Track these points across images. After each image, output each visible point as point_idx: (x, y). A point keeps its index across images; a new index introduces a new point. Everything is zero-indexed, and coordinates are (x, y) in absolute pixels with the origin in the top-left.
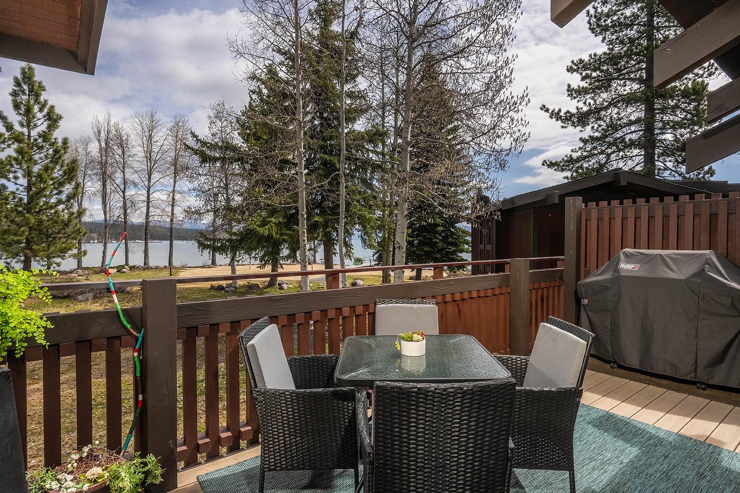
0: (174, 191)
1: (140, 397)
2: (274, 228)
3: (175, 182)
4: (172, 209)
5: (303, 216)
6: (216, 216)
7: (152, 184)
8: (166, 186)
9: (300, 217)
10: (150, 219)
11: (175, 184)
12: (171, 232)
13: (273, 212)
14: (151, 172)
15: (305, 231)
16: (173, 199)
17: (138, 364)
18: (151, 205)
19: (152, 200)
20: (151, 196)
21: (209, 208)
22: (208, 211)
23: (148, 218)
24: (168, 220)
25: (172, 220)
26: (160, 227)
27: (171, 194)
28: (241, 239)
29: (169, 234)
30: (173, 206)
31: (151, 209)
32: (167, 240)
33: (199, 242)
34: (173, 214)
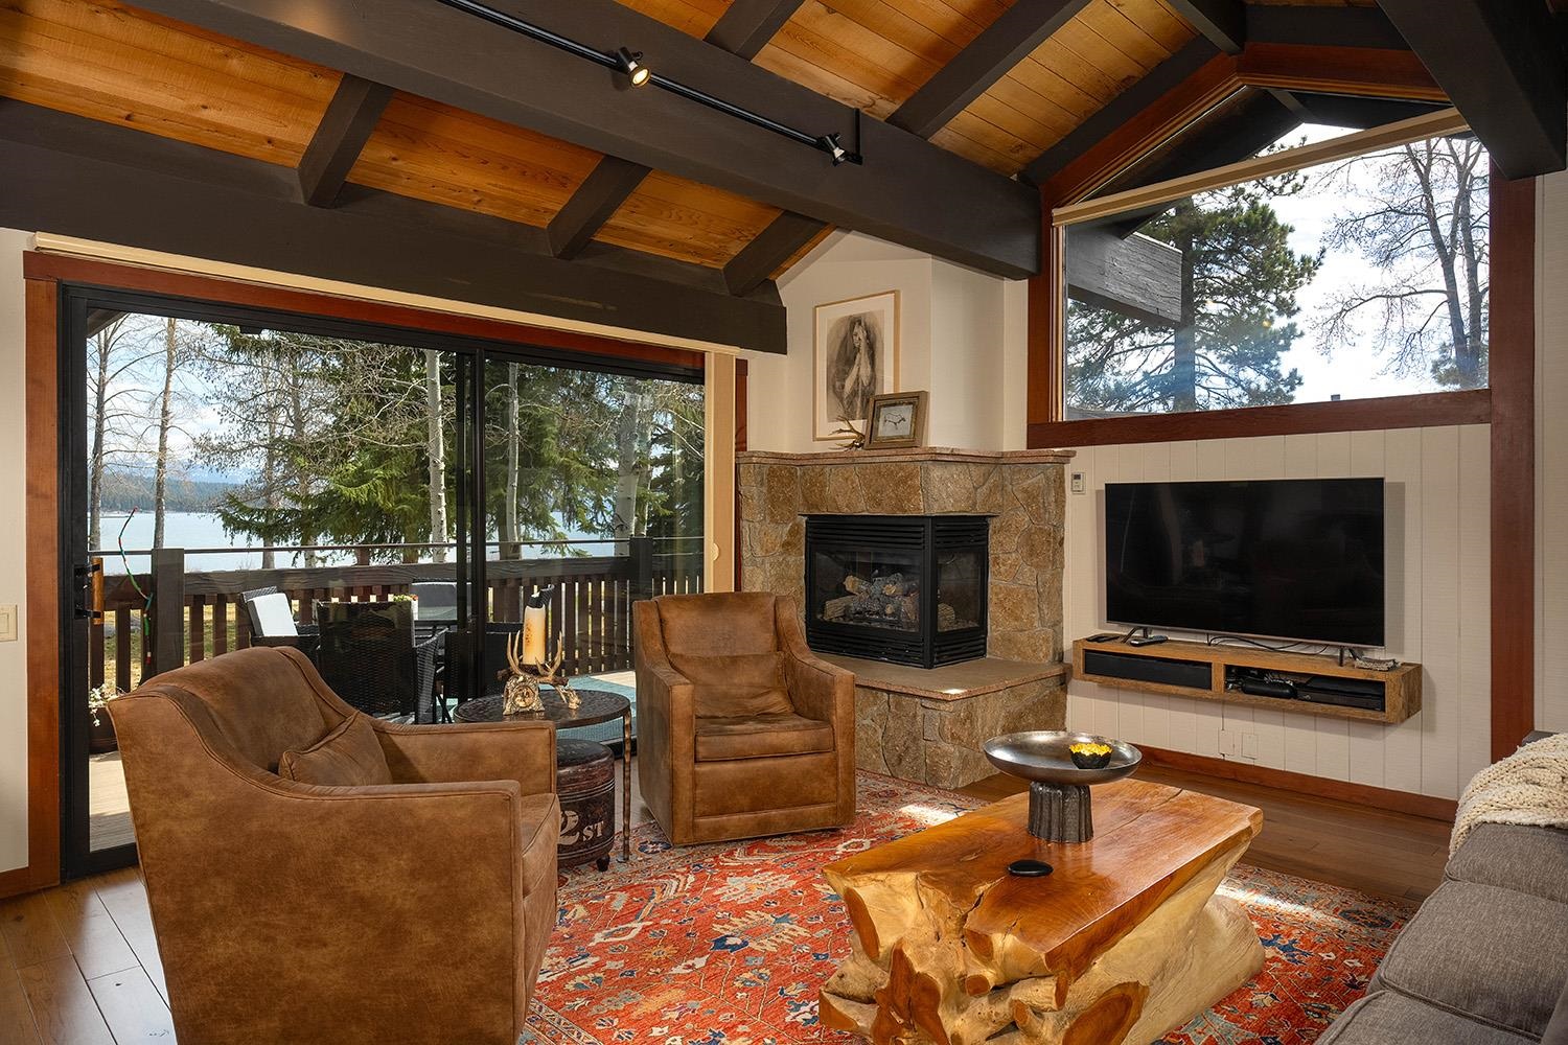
0: (166, 391)
1: (149, 655)
2: (382, 489)
3: (169, 371)
4: (162, 436)
5: (436, 465)
6: (271, 458)
7: (109, 374)
8: (146, 381)
9: (431, 468)
10: (105, 459)
11: (169, 376)
12: (160, 491)
13: (382, 457)
14: (106, 346)
15: (443, 494)
16: (165, 413)
17: (146, 624)
18: (106, 425)
19: (108, 414)
20: (107, 406)
21: (253, 437)
22: (251, 446)
23: (100, 458)
24: (153, 462)
25: (160, 464)
26: (128, 478)
27: (160, 400)
28: (319, 510)
29: (153, 497)
30: (164, 429)
31: (107, 437)
32: (146, 509)
33: (224, 515)
34: (163, 448)
